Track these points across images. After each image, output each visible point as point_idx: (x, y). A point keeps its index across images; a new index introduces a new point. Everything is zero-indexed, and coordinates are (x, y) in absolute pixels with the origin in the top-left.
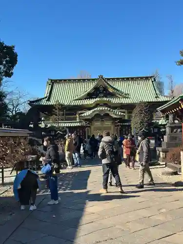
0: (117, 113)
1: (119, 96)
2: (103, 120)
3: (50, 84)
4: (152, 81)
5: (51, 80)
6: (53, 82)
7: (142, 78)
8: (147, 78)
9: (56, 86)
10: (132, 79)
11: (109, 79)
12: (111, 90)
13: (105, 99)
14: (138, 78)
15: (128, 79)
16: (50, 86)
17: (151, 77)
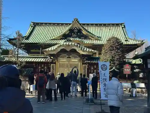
0: (85, 49)
1: (92, 38)
2: (71, 56)
3: (32, 26)
4: (123, 28)
5: (34, 23)
6: (35, 25)
7: (113, 25)
8: (117, 25)
9: (37, 28)
10: (105, 25)
11: (84, 24)
12: (84, 32)
13: (78, 39)
14: (109, 24)
15: (101, 25)
16: (32, 28)
17: (121, 24)
